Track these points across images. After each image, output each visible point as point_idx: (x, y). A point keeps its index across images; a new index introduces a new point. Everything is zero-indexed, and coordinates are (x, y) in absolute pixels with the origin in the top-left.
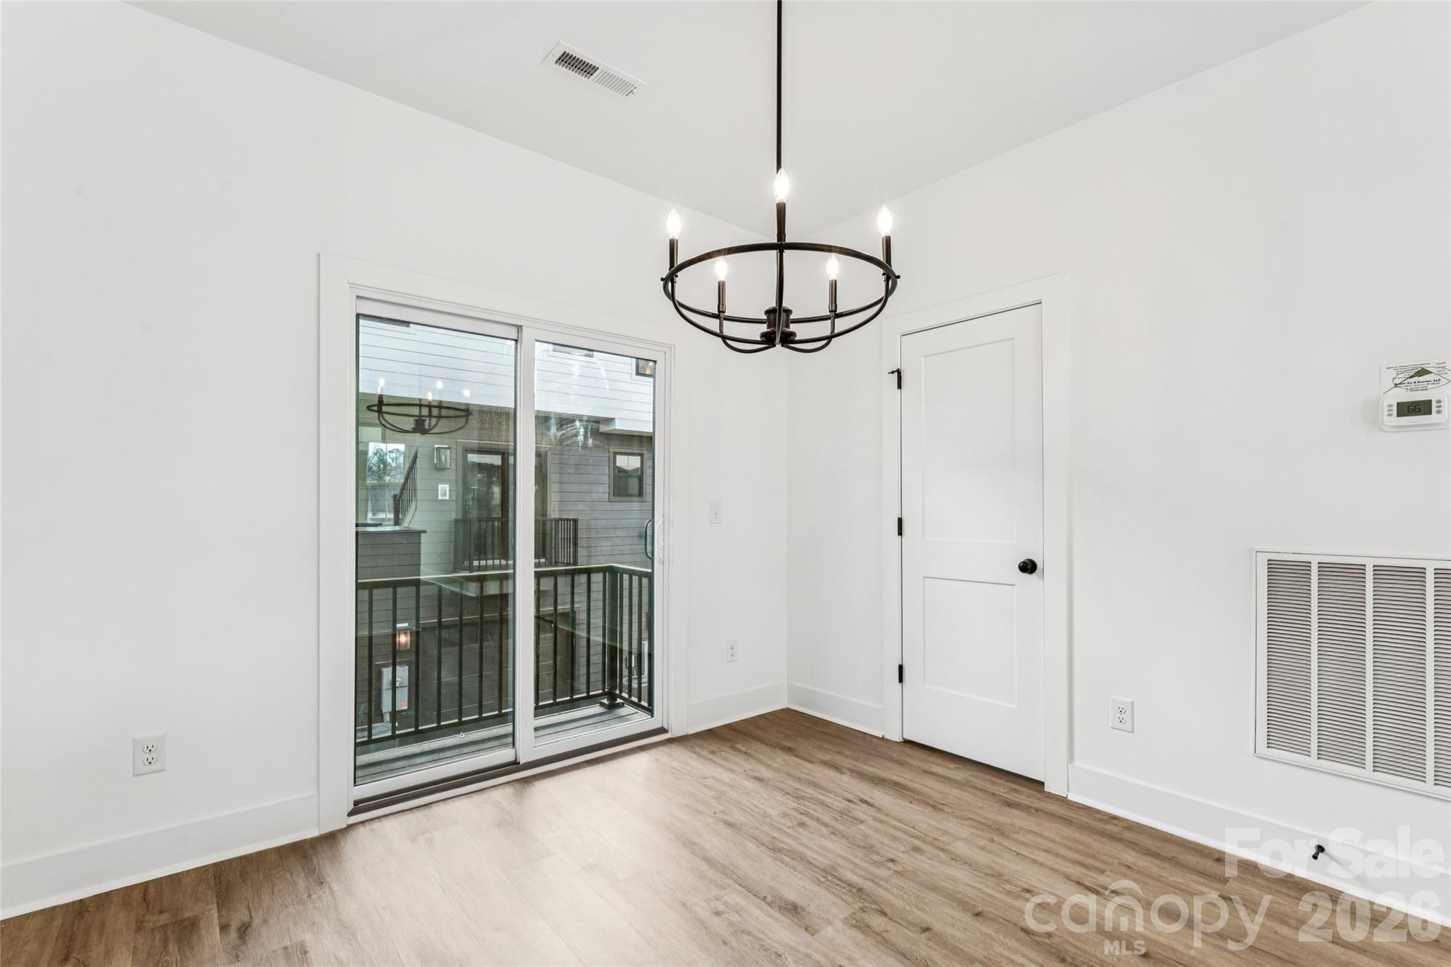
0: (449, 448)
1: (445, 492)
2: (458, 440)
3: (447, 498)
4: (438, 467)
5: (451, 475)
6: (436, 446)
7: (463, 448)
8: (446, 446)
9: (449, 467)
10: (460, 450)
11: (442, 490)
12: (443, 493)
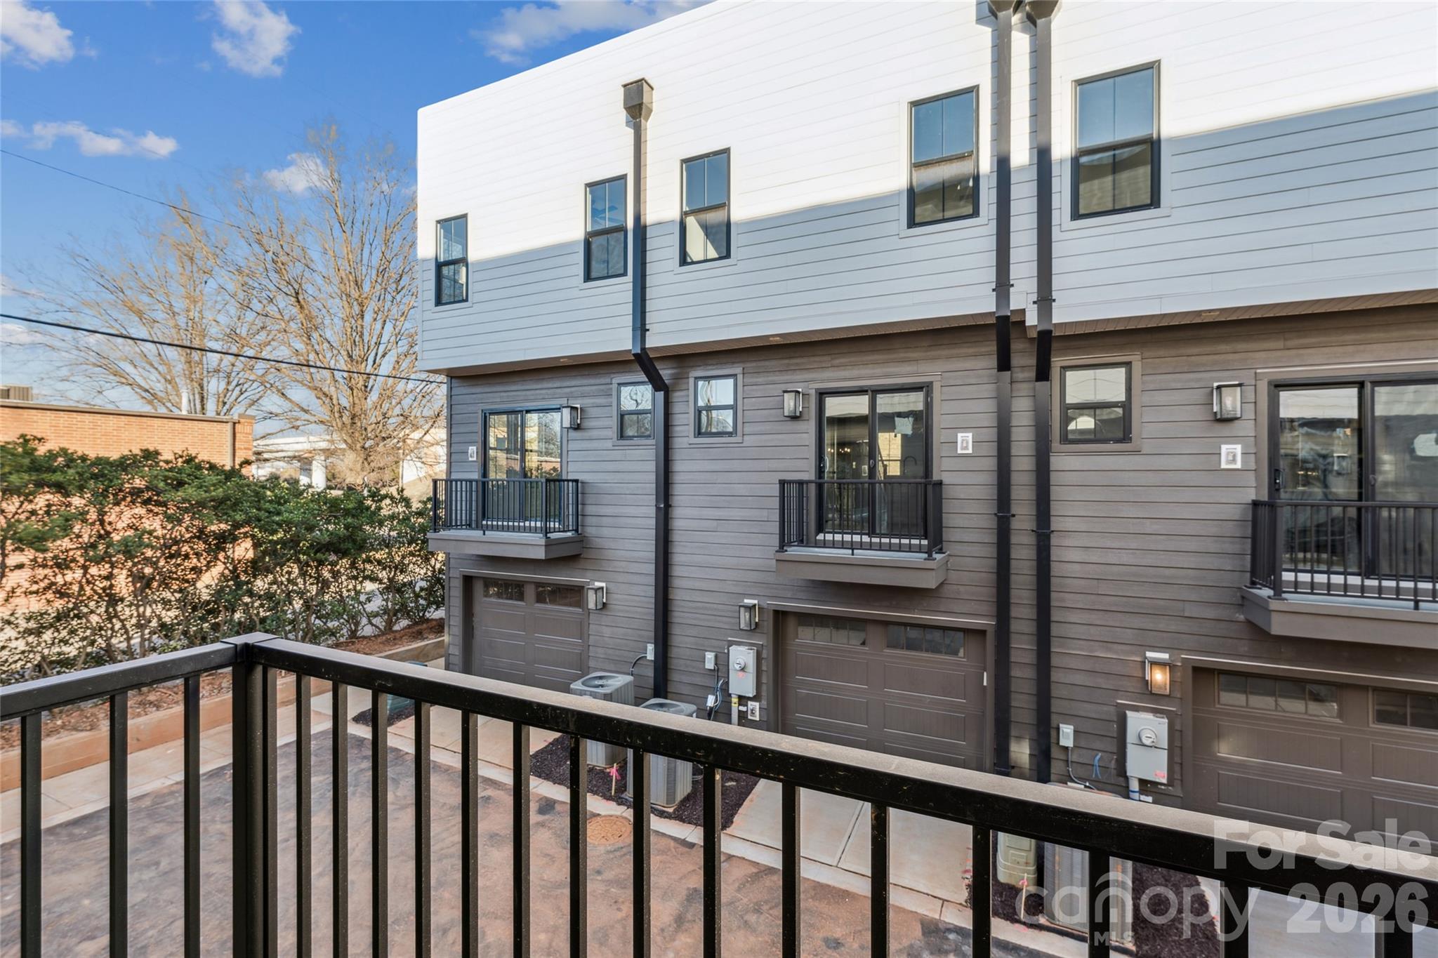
0: (1240, 385)
1: (1234, 456)
2: (1258, 371)
3: (1238, 465)
4: (1219, 417)
5: (1246, 427)
6: (1216, 384)
7: (1270, 383)
8: (1237, 383)
9: (1239, 416)
10: (1263, 387)
11: (1228, 454)
12: (1231, 458)
